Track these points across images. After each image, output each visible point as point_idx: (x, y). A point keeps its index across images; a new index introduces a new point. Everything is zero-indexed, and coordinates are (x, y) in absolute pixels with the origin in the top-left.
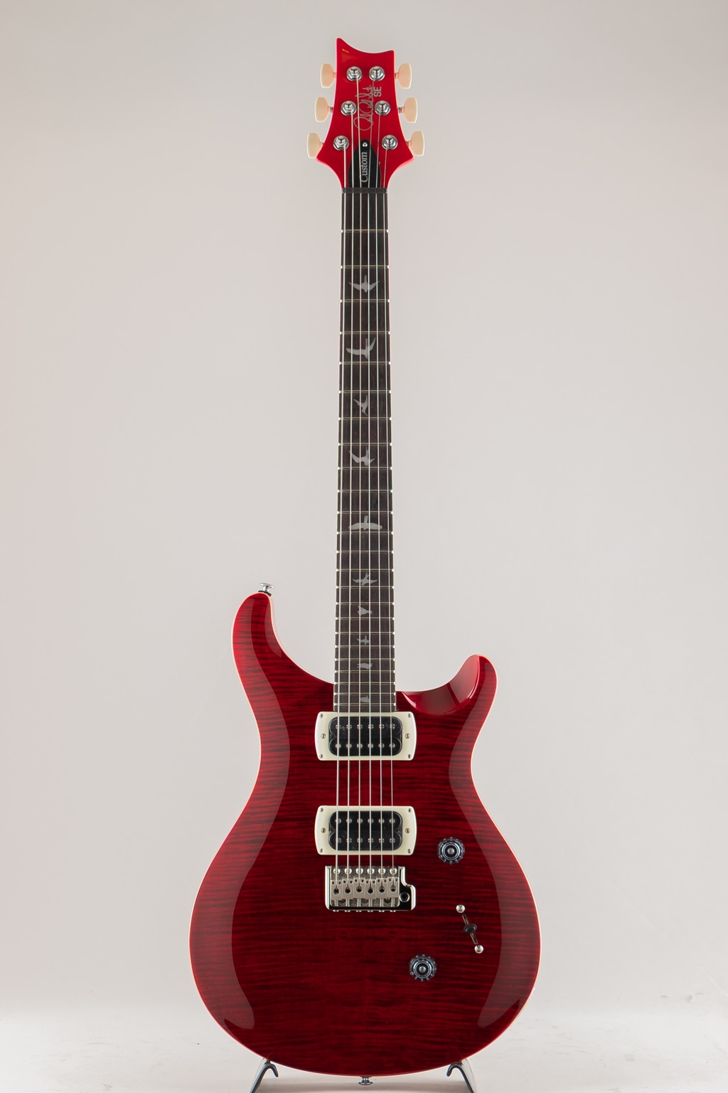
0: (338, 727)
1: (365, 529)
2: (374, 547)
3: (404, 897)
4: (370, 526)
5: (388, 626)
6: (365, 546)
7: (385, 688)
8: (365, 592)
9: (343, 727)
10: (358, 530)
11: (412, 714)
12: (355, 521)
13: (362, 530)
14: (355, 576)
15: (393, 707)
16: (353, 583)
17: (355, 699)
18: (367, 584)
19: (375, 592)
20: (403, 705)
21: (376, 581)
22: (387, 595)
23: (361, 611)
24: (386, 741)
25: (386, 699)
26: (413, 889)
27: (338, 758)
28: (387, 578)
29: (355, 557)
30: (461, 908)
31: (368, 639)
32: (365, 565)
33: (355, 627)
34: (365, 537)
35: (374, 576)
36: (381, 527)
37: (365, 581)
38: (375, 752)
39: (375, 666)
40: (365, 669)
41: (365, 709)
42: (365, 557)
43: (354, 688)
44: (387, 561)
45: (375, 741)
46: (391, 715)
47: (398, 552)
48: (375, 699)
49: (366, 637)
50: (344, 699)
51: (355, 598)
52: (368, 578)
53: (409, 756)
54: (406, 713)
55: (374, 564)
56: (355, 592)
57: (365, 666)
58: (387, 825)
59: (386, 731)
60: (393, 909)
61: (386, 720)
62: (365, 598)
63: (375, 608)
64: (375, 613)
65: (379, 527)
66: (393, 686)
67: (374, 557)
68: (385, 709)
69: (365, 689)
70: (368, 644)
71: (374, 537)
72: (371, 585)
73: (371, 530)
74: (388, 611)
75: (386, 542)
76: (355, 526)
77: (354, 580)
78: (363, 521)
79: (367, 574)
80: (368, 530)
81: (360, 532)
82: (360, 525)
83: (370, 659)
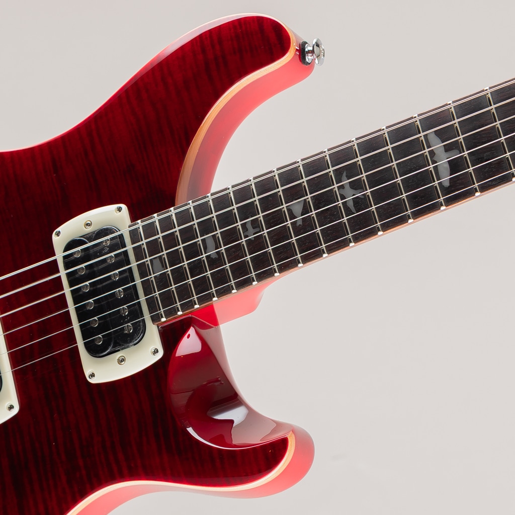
1: (435, 159)
2: (409, 184)
4: (443, 162)
5: (286, 258)
6: (405, 169)
7: (184, 292)
10: (429, 147)
11: (160, 354)
12: (442, 135)
13: (432, 153)
14: (351, 171)
16: (338, 172)
17: (154, 247)
18: (343, 198)
19: (334, 215)
21: (353, 208)
22: (336, 238)
23: (297, 205)
24: (103, 325)
25: (169, 299)
27: (59, 256)
31: (254, 234)
32: (374, 181)
33: (267, 203)
34: (421, 162)
36: (447, 184)
37: (348, 191)
38: (82, 313)
39: (215, 261)
40: (205, 246)
41: (143, 271)
42: (388, 176)
43: (171, 241)
45: (99, 307)
46: (147, 316)
48: (163, 281)
49: (257, 230)
50: (150, 230)
51: (315, 185)
52: (354, 195)
53: (92, 375)
54: (157, 343)
55: (379, 196)
56: (324, 181)
57: (211, 243)
59: (119, 318)
61: (136, 312)
63: (307, 224)
64: (299, 228)
65: (445, 179)
66: (191, 306)
68: (152, 305)
69: (174, 258)
71: (426, 177)
72: (344, 204)
73: (435, 168)
74: (310, 248)
76: (433, 139)
77: (345, 174)
78: (448, 149)
79: (362, 190)
80: (434, 162)
81: (426, 151)
82: (438, 146)
83: (223, 248)
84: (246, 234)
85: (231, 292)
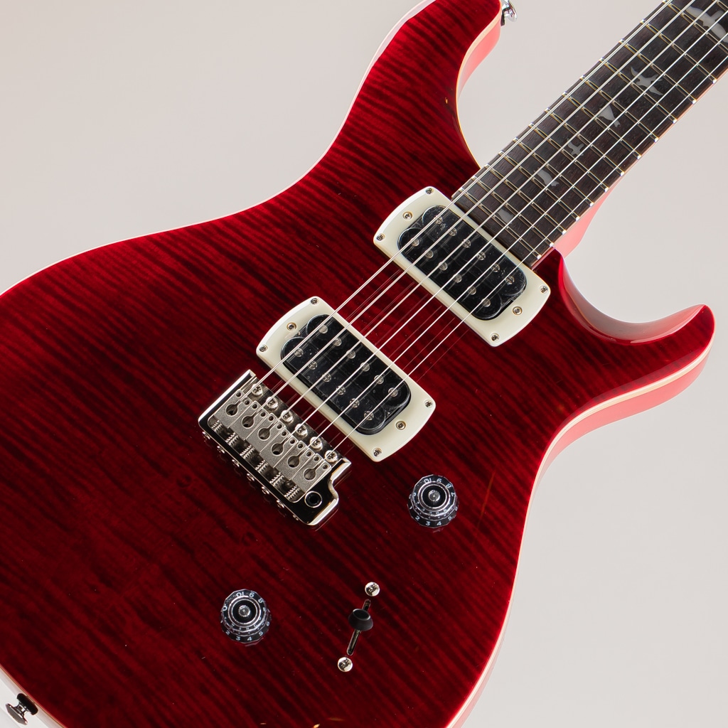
1: (705, 24)
2: (697, 53)
3: (313, 499)
4: (714, 25)
5: (623, 157)
6: (684, 43)
7: (546, 226)
8: (632, 93)
9: (444, 226)
10: (694, 18)
12: (699, 6)
13: (699, 21)
14: (638, 64)
15: (533, 257)
16: (626, 70)
17: (492, 203)
18: (644, 88)
21: (659, 94)
22: (658, 122)
23: (605, 111)
24: (482, 290)
25: (534, 238)
26: (334, 503)
27: (396, 255)
28: (677, 103)
29: (658, 45)
30: (373, 588)
31: (581, 150)
32: (664, 63)
33: (577, 122)
34: (696, 32)
35: (661, 87)
37: (644, 82)
38: (453, 291)
39: (559, 188)
40: (543, 181)
41: (491, 228)
42: (672, 54)
43: (505, 190)
44: (697, 83)
46: (519, 264)
48: (520, 225)
49: (581, 146)
50: (478, 191)
51: (612, 89)
52: (652, 82)
53: (494, 339)
54: (542, 283)
55: (676, 73)
56: (618, 83)
57: (544, 176)
58: (380, 391)
59: (496, 277)
60: (284, 500)
61: (507, 265)
62: (624, 100)
63: (626, 122)
64: (621, 128)
66: (558, 234)
67: (685, 65)
68: (517, 253)
69: (518, 202)
70: (575, 156)
71: (706, 43)
72: (648, 92)
73: (710, 31)
74: (640, 140)
75: (718, 62)
76: (693, 12)
77: (632, 70)
78: (711, 13)
79: (656, 76)
80: (707, 28)
81: (694, 22)
82: (701, 15)
83: (560, 174)
84: (573, 153)
85: (589, 206)
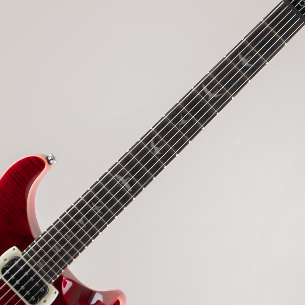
0: (17, 262)
1: (122, 183)
2: (118, 197)
4: (126, 184)
5: (87, 241)
6: (114, 192)
7: (56, 269)
9: (18, 266)
10: (118, 180)
11: (58, 293)
12: (122, 174)
13: (120, 182)
14: (95, 201)
15: (51, 281)
16: (90, 203)
17: (36, 258)
18: (97, 211)
19: (96, 218)
20: (58, 284)
21: (102, 213)
22: (101, 226)
23: (81, 221)
24: (32, 293)
25: (51, 274)
28: (109, 218)
29: (104, 192)
31: (71, 237)
32: (105, 201)
33: (70, 225)
34: (118, 187)
35: (104, 211)
36: (131, 191)
37: (97, 208)
38: (22, 293)
39: (62, 253)
40: (55, 250)
41: (37, 268)
42: (109, 196)
43: (41, 254)
44: (118, 210)
45: (27, 288)
46: (47, 283)
47: (127, 211)
48: (46, 269)
49: (71, 235)
50: (31, 253)
51: (84, 211)
52: (100, 209)
54: (55, 290)
55: (109, 205)
56: (87, 208)
57: (57, 248)
59: (37, 289)
61: (42, 283)
62: (89, 216)
63: (88, 226)
64: (86, 229)
65: (130, 189)
66: (61, 272)
67: (113, 201)
68: (46, 278)
69: (46, 259)
70: (68, 240)
71: (123, 192)
72: (98, 213)
73: (124, 187)
74: (94, 234)
75: (126, 200)
76: (119, 177)
77: (92, 202)
78: (125, 178)
79: (102, 206)
80: (123, 185)
81: (118, 182)
82: (122, 179)
83: (62, 248)
85: (73, 261)
